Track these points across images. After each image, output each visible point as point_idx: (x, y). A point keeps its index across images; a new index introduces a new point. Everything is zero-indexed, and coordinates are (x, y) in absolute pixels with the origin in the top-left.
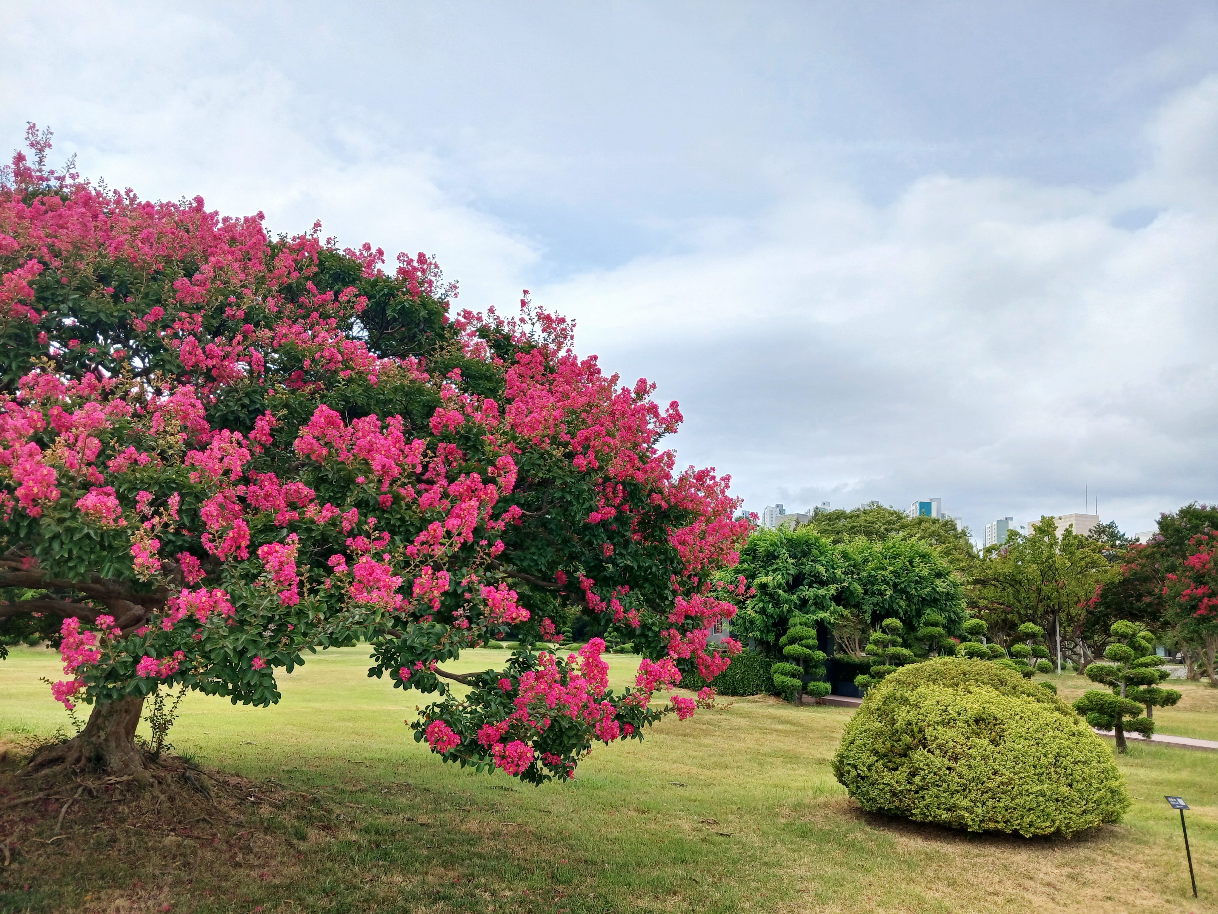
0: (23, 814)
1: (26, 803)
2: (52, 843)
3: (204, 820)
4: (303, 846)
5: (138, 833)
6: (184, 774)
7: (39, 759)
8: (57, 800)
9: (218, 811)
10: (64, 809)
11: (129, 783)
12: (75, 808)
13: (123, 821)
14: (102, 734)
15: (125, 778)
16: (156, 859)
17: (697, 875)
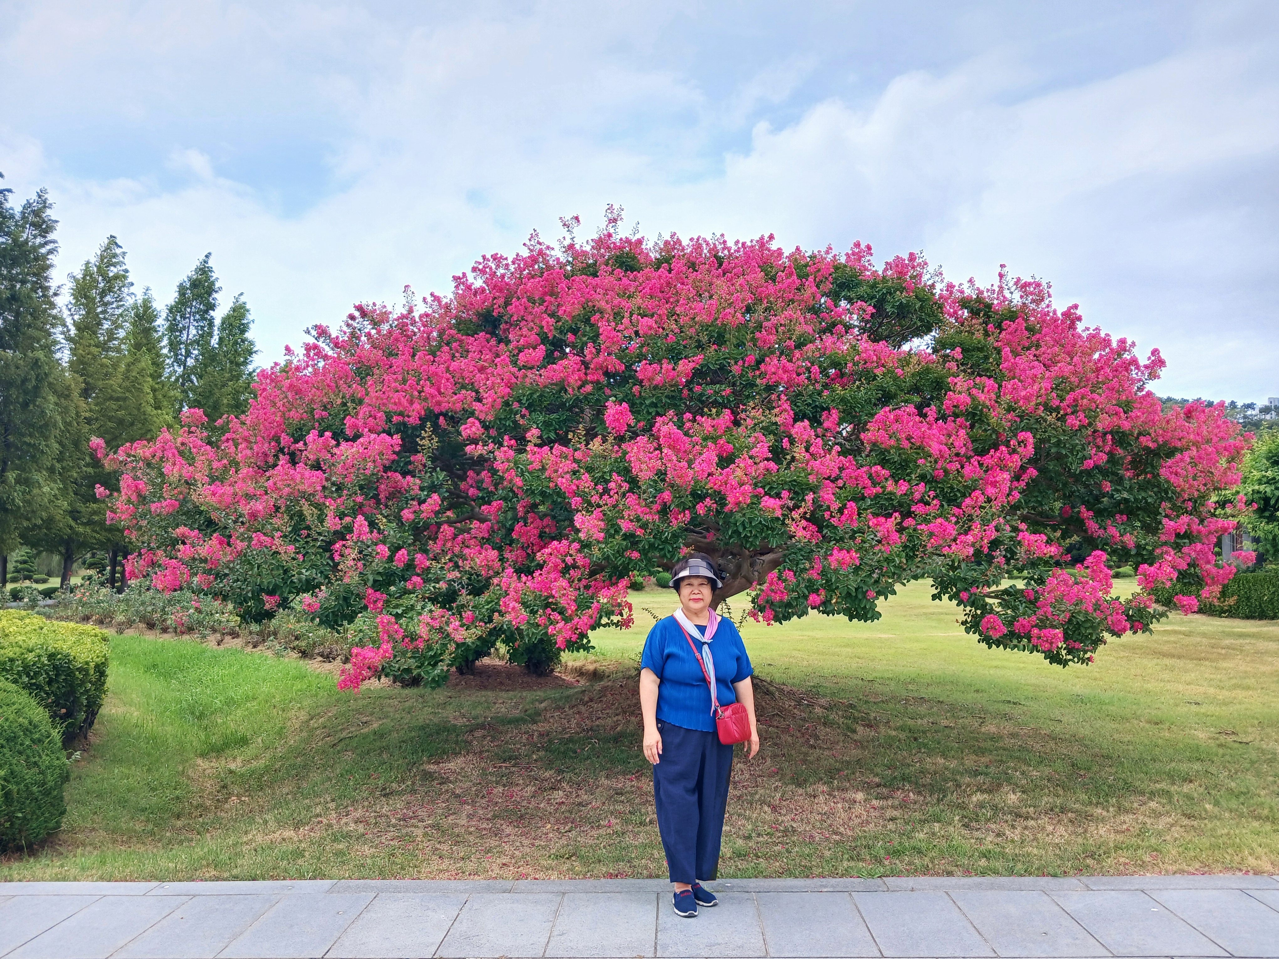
9: (785, 709)
17: (1213, 770)
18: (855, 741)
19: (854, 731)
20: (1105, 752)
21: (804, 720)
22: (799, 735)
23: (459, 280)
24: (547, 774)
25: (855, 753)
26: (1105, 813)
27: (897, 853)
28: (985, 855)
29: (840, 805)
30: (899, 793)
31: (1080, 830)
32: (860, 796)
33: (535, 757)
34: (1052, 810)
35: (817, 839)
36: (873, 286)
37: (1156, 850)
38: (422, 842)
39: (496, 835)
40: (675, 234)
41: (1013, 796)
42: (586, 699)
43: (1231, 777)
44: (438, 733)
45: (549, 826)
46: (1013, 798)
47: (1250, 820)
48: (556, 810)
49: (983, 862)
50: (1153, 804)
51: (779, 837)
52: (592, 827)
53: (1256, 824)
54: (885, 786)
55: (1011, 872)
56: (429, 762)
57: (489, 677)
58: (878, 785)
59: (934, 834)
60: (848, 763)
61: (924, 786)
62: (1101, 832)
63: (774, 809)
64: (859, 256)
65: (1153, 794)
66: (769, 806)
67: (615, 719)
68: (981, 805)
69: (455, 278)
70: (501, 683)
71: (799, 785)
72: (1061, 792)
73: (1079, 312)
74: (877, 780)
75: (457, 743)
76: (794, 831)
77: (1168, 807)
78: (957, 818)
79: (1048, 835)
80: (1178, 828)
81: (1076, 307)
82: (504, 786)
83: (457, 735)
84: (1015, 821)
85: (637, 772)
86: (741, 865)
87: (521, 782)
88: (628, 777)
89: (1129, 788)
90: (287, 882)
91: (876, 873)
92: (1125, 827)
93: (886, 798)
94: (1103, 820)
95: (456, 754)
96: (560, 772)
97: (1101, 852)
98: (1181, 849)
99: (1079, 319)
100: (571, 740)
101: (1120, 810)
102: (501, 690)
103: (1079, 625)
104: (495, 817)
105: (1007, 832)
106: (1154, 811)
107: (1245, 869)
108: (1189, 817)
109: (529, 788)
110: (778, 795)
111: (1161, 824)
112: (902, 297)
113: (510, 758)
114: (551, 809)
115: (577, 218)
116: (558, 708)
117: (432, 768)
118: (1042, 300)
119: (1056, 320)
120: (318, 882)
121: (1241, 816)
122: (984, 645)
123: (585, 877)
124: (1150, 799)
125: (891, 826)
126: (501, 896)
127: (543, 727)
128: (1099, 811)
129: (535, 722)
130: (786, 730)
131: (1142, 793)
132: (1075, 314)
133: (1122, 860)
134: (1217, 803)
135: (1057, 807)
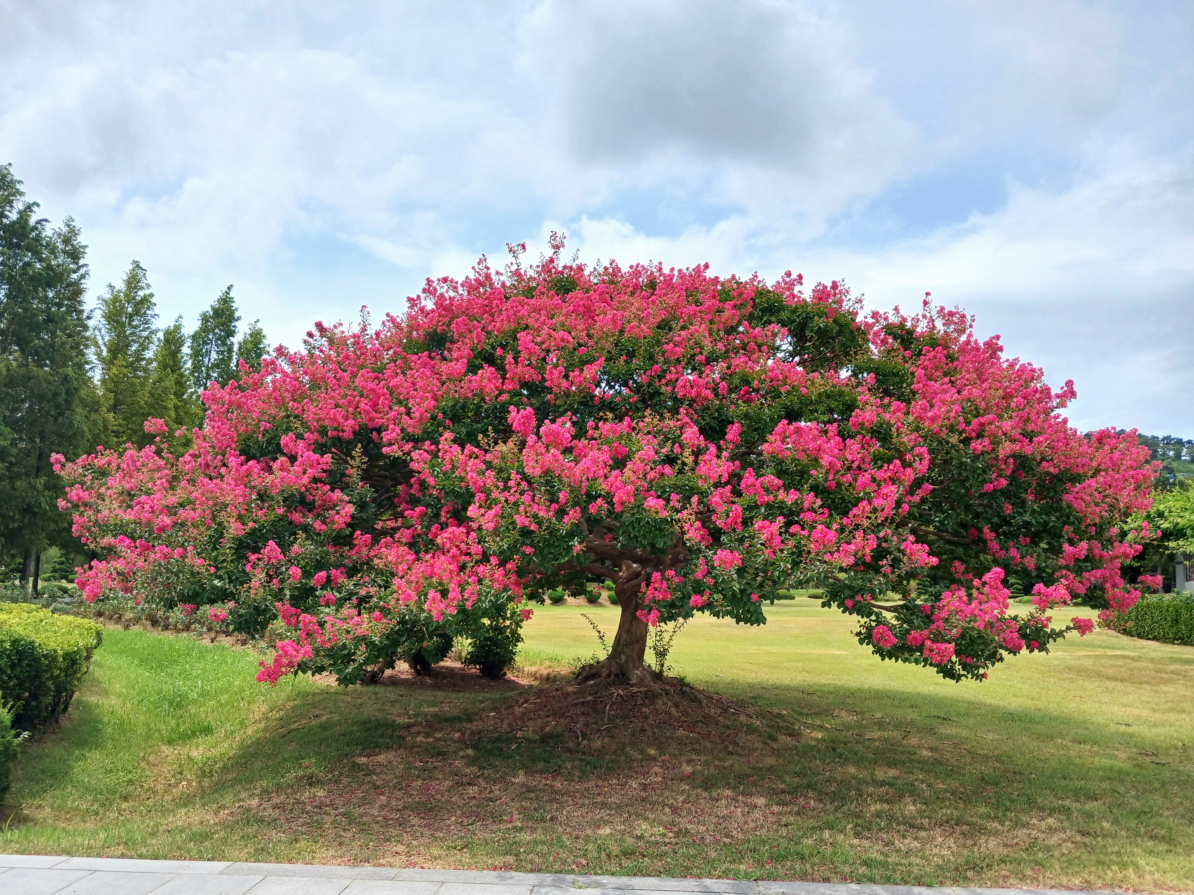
0: (582, 710)
1: (583, 703)
2: (604, 730)
3: (701, 721)
4: (775, 745)
5: (658, 727)
6: (681, 689)
7: (585, 674)
8: (602, 701)
9: (710, 716)
10: (608, 708)
11: (646, 693)
12: (614, 708)
13: (646, 717)
14: (623, 657)
15: (642, 689)
16: (674, 745)
17: (1122, 789)
18: (773, 749)
19: (775, 740)
20: (1017, 769)
21: (727, 727)
22: (719, 741)
23: (413, 302)
24: (468, 771)
25: (770, 761)
26: (999, 827)
27: (780, 858)
28: (866, 863)
29: (739, 810)
30: (801, 800)
31: (969, 843)
32: (761, 801)
33: (461, 753)
34: (947, 822)
35: (708, 841)
36: (794, 312)
37: (1040, 864)
38: (329, 829)
39: (400, 825)
40: (614, 261)
41: (912, 808)
42: (522, 700)
43: (1137, 797)
44: (376, 728)
45: (454, 818)
46: (911, 809)
47: (1145, 839)
48: (465, 804)
49: (863, 870)
50: (1050, 821)
51: (671, 838)
52: (495, 822)
53: (1150, 843)
54: (789, 793)
55: (888, 880)
56: (360, 755)
57: (444, 678)
58: (783, 792)
59: (822, 840)
60: (761, 769)
61: (827, 794)
62: (991, 845)
63: (675, 810)
64: (790, 286)
65: (1052, 811)
66: (670, 808)
67: (545, 720)
68: (878, 814)
69: (409, 299)
70: (454, 685)
71: (706, 789)
72: (961, 806)
73: (1000, 343)
74: (783, 786)
75: (391, 737)
76: (687, 831)
77: (1066, 824)
78: (850, 826)
79: (936, 846)
80: (1069, 844)
81: (998, 337)
82: (424, 780)
83: (394, 730)
84: (908, 831)
85: (555, 771)
86: (626, 863)
87: (440, 777)
88: (544, 776)
89: (1032, 804)
90: (187, 863)
91: (752, 876)
92: (1015, 841)
93: (785, 804)
94: (997, 833)
95: (388, 748)
96: (481, 768)
97: (984, 865)
98: (1065, 864)
99: (1001, 349)
100: (499, 739)
101: (1018, 824)
102: (453, 691)
103: (972, 640)
104: (404, 808)
105: (897, 842)
106: (1050, 828)
107: (1125, 886)
108: (1083, 833)
109: (447, 782)
110: (681, 798)
111: (1053, 840)
112: (821, 322)
113: (439, 754)
114: (461, 802)
115: (523, 246)
116: (494, 709)
117: (364, 760)
118: (964, 331)
119: (978, 349)
120: (215, 863)
121: (1138, 835)
122: (878, 657)
123: (470, 868)
124: (1050, 815)
125: (784, 831)
126: (381, 883)
127: (477, 725)
128: (995, 824)
129: (470, 721)
130: (708, 736)
131: (1043, 810)
132: (997, 344)
133: (1004, 873)
134: (1116, 822)
135: (952, 819)
